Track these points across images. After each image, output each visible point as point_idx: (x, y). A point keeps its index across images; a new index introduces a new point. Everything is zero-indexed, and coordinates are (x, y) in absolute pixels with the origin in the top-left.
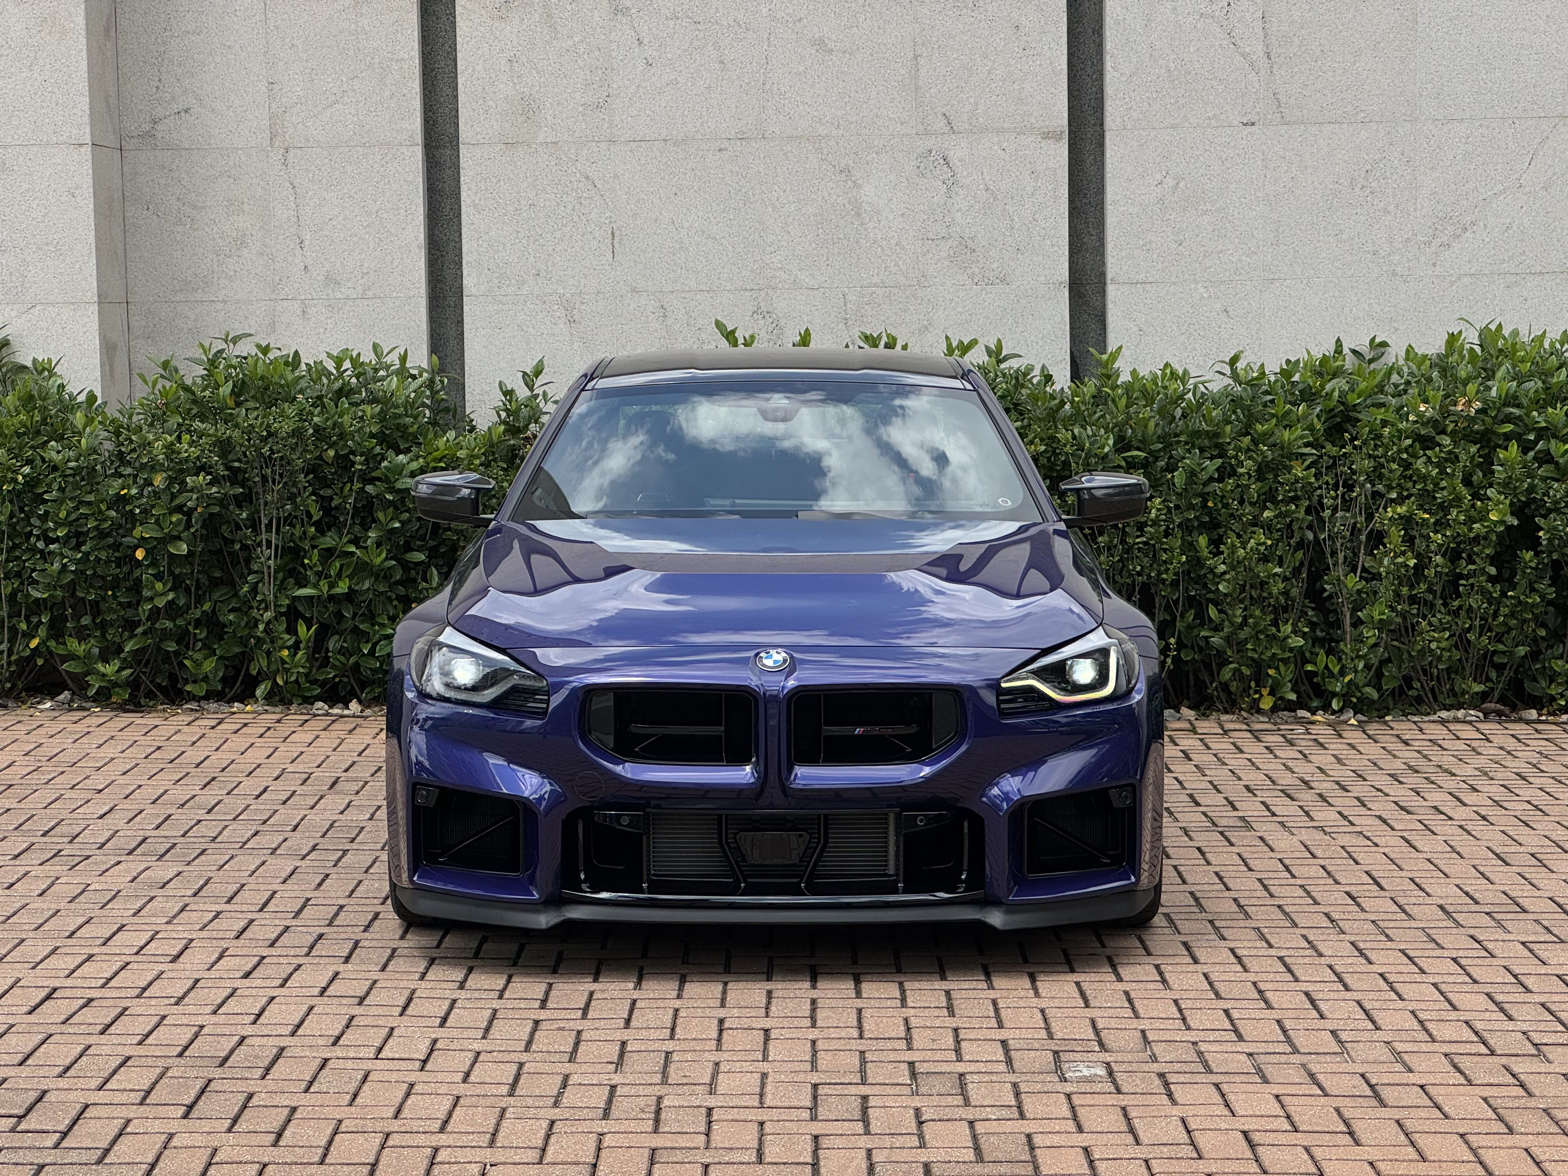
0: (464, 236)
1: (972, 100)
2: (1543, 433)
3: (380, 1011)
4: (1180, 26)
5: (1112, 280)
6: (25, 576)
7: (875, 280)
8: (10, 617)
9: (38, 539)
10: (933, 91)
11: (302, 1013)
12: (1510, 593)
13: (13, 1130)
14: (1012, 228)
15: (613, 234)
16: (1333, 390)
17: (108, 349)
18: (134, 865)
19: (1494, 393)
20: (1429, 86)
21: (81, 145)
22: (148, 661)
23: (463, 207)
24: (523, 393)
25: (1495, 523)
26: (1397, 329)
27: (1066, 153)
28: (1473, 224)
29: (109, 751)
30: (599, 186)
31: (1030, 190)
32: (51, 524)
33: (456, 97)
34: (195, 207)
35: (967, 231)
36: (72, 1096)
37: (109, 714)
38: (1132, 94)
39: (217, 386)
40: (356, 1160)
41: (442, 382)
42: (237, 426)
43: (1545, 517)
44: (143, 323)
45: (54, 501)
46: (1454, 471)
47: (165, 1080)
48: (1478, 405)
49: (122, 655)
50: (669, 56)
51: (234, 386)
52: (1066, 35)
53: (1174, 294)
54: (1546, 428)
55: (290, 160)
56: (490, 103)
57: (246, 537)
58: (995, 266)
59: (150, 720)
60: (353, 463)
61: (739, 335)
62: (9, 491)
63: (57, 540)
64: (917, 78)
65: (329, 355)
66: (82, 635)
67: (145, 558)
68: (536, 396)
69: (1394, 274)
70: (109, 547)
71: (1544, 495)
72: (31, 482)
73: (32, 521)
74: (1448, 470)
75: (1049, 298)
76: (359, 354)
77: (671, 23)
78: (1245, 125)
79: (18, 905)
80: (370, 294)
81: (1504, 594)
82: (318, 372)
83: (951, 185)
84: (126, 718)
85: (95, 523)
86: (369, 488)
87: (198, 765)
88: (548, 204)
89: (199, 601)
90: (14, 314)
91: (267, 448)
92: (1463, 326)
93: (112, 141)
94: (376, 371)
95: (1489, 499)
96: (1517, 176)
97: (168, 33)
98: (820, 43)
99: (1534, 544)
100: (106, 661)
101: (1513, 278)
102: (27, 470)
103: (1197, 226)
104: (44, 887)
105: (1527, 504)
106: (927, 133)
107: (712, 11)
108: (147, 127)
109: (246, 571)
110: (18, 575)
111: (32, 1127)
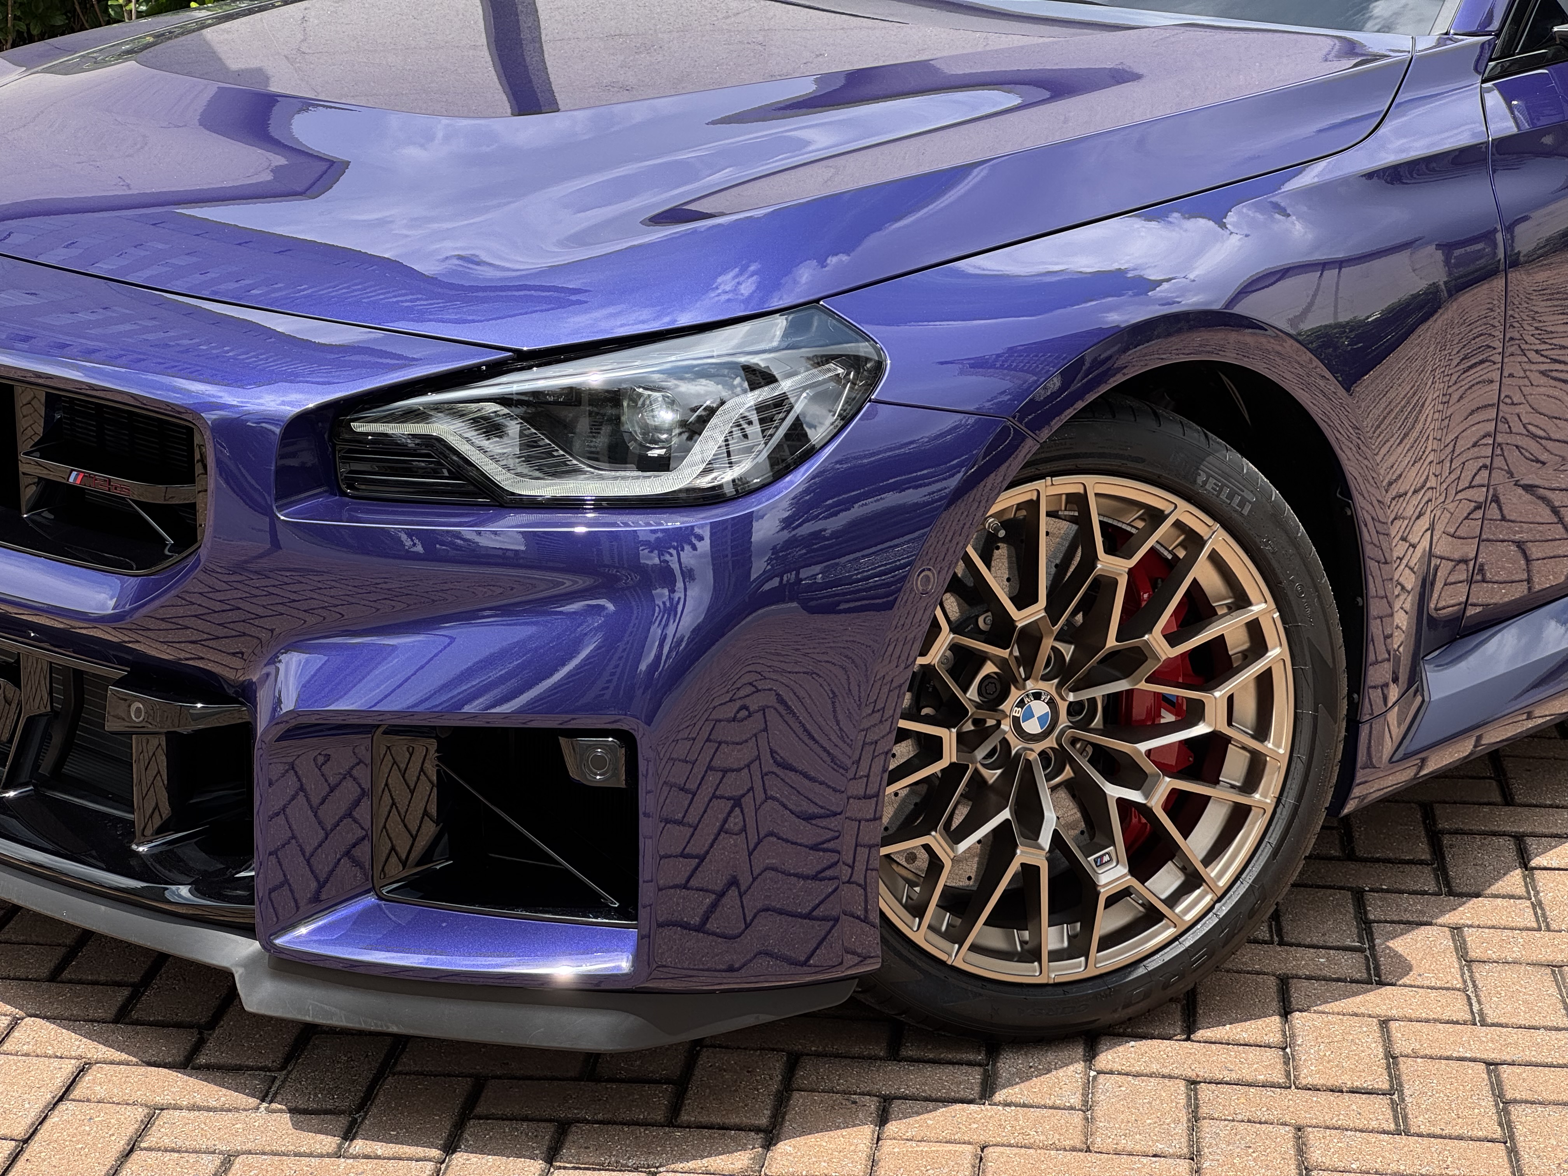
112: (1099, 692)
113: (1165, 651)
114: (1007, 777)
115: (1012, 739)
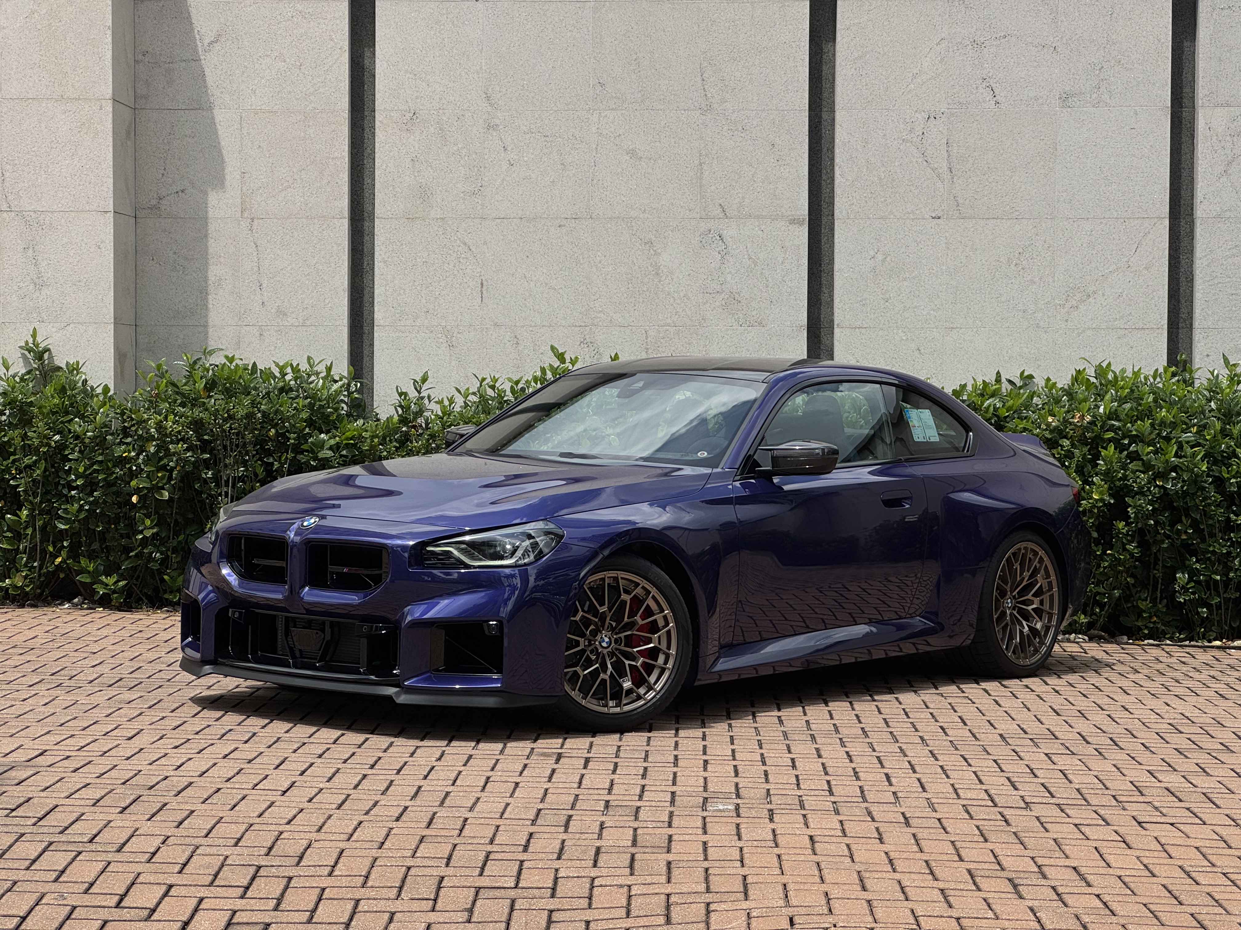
0: (376, 283)
1: (740, 195)
2: (1135, 439)
3: (261, 766)
4: (889, 148)
5: (838, 325)
6: (53, 513)
7: (669, 321)
8: (41, 542)
9: (64, 487)
10: (713, 187)
11: (208, 766)
12: (1109, 552)
13: (7, 816)
14: (767, 287)
15: (482, 284)
16: (989, 406)
17: (120, 357)
18: (111, 692)
19: (1101, 410)
20: (1064, 194)
21: (106, 212)
22: (139, 576)
23: (376, 262)
24: (413, 394)
25: (1096, 500)
26: (1039, 366)
27: (807, 234)
28: (1095, 292)
29: (104, 632)
30: (473, 250)
31: (780, 259)
32: (73, 477)
33: (374, 185)
34: (186, 259)
35: (735, 287)
36: (48, 801)
37: (107, 612)
38: (854, 195)
39: (195, 382)
40: (228, 836)
41: (356, 386)
42: (207, 410)
43: (1133, 497)
44: (147, 340)
45: (77, 460)
46: (1070, 464)
47: (111, 794)
48: (1088, 418)
49: (120, 571)
50: (526, 159)
51: (206, 383)
52: (807, 151)
53: (882, 336)
54: (1136, 436)
55: (255, 227)
56: (398, 189)
57: (210, 489)
58: (754, 313)
59: (136, 616)
60: (289, 439)
61: (567, 357)
62: (44, 452)
63: (76, 488)
64: (701, 179)
65: (277, 365)
66: (91, 556)
67: (138, 502)
68: (422, 398)
69: (1038, 326)
70: (114, 493)
71: (1134, 482)
72: (61, 447)
73: (60, 474)
74: (1067, 464)
75: (793, 338)
76: (298, 364)
77: (528, 136)
78: (933, 218)
79: (28, 709)
80: (308, 323)
81: (1104, 553)
82: (267, 374)
83: (724, 254)
84: (120, 614)
85: (104, 476)
86: (300, 457)
87: (166, 641)
88: (436, 261)
89: (177, 534)
90: (54, 330)
91: (228, 425)
92: (1087, 365)
93: (130, 211)
94: (309, 376)
95: (1094, 484)
96: (1126, 259)
97: (172, 136)
98: (632, 153)
99: (1126, 517)
100: (108, 574)
101: (1122, 332)
102: (57, 437)
103: (899, 289)
104: (47, 701)
105: (1121, 488)
106: (708, 218)
107: (557, 128)
108: (154, 202)
109: (210, 514)
110: (48, 512)
111: (19, 815)
112: (622, 635)
113: (641, 622)
114: (597, 658)
115: (599, 647)
